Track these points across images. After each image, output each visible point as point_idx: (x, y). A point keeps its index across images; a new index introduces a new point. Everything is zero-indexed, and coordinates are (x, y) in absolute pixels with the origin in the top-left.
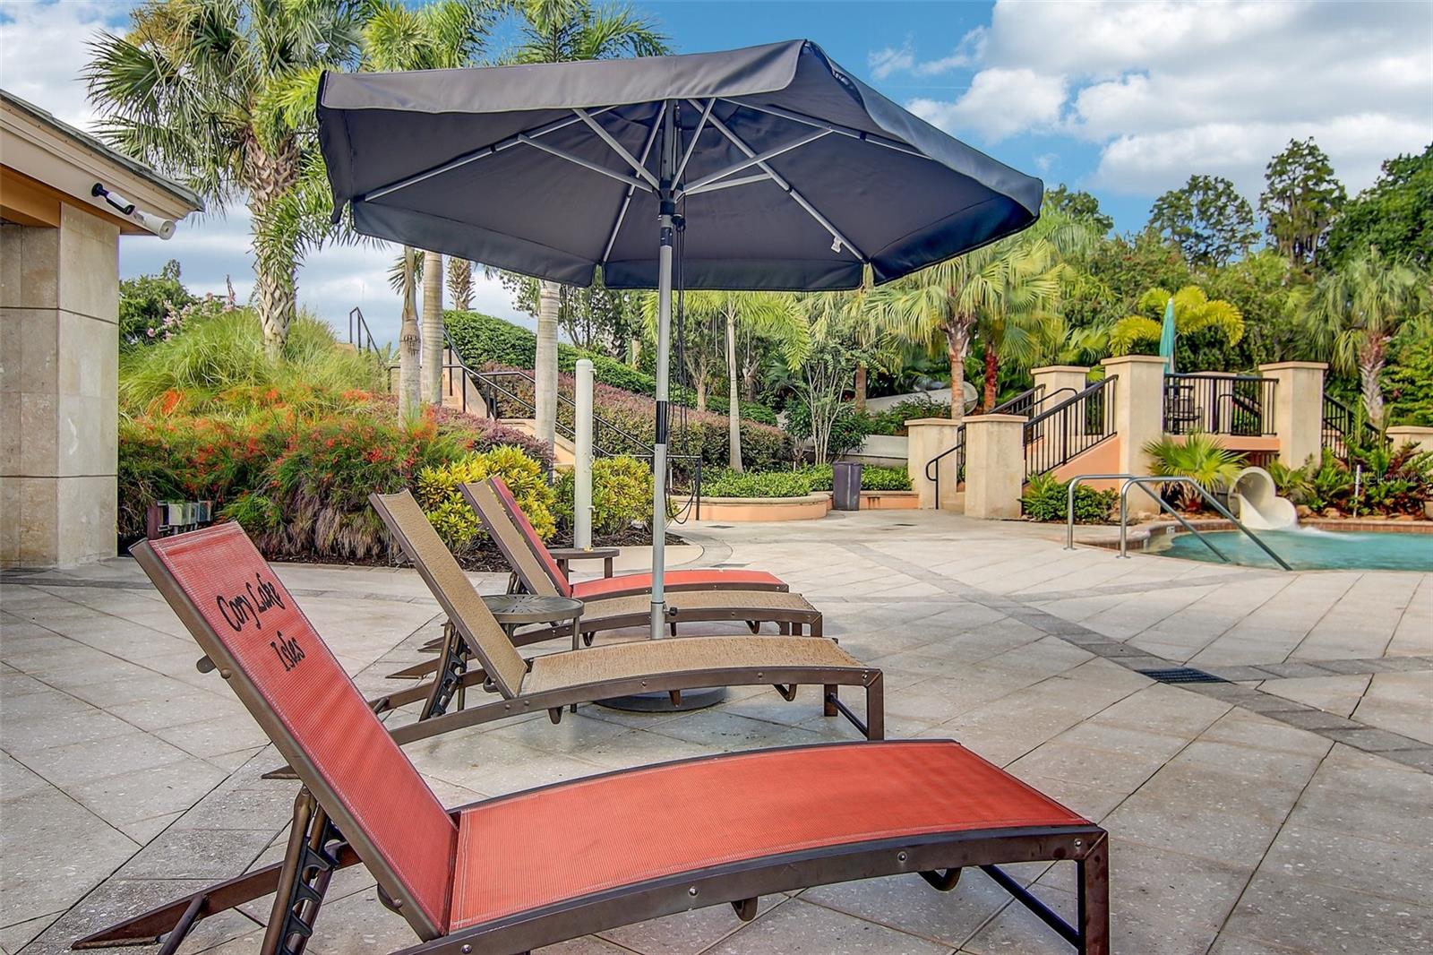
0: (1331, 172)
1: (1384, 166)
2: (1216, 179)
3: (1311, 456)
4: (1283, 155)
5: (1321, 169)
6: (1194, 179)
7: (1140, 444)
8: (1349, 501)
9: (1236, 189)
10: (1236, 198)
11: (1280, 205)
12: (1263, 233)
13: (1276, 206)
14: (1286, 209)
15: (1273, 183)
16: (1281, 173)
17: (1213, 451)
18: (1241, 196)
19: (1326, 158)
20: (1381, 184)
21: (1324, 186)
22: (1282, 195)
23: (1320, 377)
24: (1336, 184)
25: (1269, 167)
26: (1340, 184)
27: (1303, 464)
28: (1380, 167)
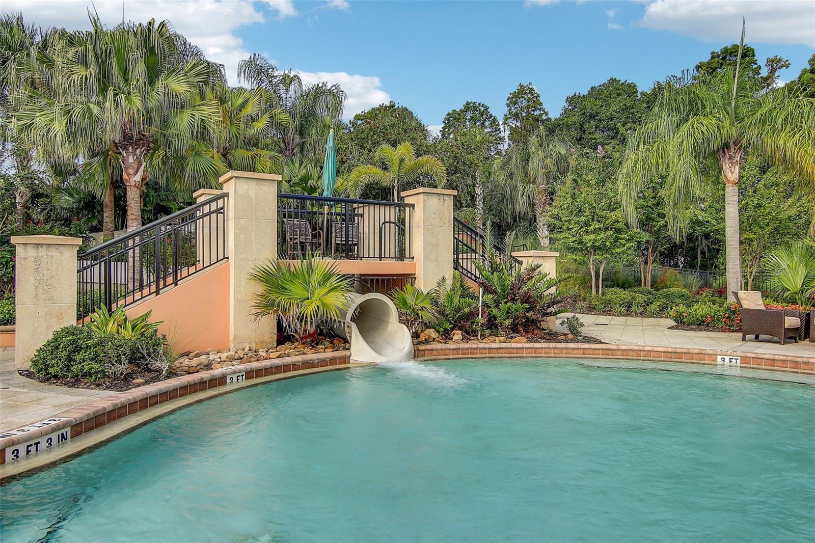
0: (541, 104)
1: (567, 100)
2: (479, 104)
3: (444, 278)
4: (515, 92)
5: (535, 102)
6: (468, 104)
7: (249, 268)
8: (473, 323)
9: (491, 111)
10: (491, 116)
11: (515, 122)
12: (507, 140)
13: (513, 123)
14: (518, 124)
15: (510, 109)
16: (516, 103)
17: (327, 277)
18: (493, 115)
19: (538, 96)
20: (566, 110)
21: (537, 113)
22: (516, 116)
23: (450, 202)
24: (544, 110)
25: (508, 99)
26: (546, 111)
27: (435, 285)
28: (565, 101)
